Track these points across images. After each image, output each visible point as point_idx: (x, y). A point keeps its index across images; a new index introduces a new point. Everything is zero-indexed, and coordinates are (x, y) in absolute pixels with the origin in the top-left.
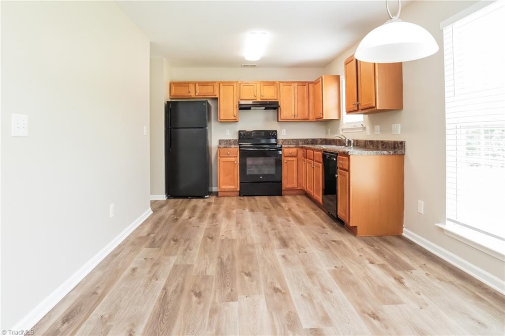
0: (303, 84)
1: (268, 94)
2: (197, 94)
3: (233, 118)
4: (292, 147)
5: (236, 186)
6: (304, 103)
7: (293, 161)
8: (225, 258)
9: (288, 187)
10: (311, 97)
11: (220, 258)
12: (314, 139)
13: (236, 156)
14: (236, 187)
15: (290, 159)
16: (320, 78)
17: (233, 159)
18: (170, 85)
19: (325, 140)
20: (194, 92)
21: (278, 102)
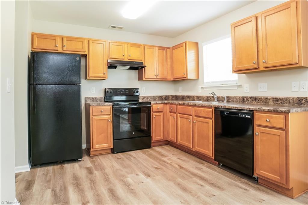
0: (163, 49)
1: (135, 55)
2: (65, 49)
3: (102, 75)
4: (160, 104)
5: (109, 144)
6: (163, 65)
7: (160, 115)
8: (58, 189)
9: (156, 140)
10: (169, 60)
11: (54, 190)
12: (166, 96)
13: (110, 114)
14: (110, 146)
15: (158, 114)
16: (184, 43)
17: (106, 117)
18: (33, 36)
19: (176, 96)
20: (61, 46)
21: (143, 62)
